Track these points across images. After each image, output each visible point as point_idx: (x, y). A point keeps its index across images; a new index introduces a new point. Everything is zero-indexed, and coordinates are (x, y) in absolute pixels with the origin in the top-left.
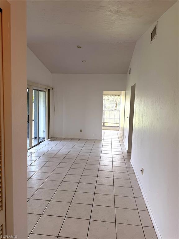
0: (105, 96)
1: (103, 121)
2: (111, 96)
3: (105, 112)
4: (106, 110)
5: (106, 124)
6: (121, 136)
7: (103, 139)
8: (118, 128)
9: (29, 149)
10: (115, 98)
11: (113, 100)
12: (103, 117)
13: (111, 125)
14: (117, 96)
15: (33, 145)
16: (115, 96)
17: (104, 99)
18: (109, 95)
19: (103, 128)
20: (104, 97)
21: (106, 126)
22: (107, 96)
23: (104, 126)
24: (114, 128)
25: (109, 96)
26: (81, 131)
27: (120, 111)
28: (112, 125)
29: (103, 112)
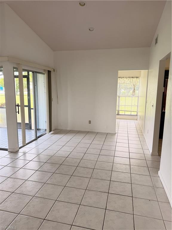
0: (120, 79)
1: (117, 109)
2: (128, 79)
3: (121, 98)
4: (121, 95)
5: (121, 113)
6: (140, 128)
7: (117, 132)
8: (136, 117)
9: (20, 148)
10: (132, 80)
11: (130, 83)
12: (117, 104)
13: (127, 113)
14: (136, 79)
15: (27, 142)
16: (132, 78)
17: (118, 82)
18: (126, 77)
19: (118, 116)
20: (118, 80)
21: (121, 115)
22: (123, 78)
23: (118, 114)
24: (130, 116)
25: (125, 79)
26: (90, 122)
27: (138, 96)
28: (129, 113)
29: (118, 98)
